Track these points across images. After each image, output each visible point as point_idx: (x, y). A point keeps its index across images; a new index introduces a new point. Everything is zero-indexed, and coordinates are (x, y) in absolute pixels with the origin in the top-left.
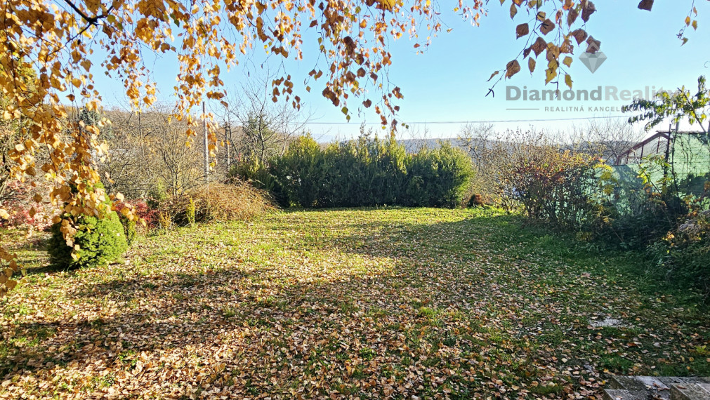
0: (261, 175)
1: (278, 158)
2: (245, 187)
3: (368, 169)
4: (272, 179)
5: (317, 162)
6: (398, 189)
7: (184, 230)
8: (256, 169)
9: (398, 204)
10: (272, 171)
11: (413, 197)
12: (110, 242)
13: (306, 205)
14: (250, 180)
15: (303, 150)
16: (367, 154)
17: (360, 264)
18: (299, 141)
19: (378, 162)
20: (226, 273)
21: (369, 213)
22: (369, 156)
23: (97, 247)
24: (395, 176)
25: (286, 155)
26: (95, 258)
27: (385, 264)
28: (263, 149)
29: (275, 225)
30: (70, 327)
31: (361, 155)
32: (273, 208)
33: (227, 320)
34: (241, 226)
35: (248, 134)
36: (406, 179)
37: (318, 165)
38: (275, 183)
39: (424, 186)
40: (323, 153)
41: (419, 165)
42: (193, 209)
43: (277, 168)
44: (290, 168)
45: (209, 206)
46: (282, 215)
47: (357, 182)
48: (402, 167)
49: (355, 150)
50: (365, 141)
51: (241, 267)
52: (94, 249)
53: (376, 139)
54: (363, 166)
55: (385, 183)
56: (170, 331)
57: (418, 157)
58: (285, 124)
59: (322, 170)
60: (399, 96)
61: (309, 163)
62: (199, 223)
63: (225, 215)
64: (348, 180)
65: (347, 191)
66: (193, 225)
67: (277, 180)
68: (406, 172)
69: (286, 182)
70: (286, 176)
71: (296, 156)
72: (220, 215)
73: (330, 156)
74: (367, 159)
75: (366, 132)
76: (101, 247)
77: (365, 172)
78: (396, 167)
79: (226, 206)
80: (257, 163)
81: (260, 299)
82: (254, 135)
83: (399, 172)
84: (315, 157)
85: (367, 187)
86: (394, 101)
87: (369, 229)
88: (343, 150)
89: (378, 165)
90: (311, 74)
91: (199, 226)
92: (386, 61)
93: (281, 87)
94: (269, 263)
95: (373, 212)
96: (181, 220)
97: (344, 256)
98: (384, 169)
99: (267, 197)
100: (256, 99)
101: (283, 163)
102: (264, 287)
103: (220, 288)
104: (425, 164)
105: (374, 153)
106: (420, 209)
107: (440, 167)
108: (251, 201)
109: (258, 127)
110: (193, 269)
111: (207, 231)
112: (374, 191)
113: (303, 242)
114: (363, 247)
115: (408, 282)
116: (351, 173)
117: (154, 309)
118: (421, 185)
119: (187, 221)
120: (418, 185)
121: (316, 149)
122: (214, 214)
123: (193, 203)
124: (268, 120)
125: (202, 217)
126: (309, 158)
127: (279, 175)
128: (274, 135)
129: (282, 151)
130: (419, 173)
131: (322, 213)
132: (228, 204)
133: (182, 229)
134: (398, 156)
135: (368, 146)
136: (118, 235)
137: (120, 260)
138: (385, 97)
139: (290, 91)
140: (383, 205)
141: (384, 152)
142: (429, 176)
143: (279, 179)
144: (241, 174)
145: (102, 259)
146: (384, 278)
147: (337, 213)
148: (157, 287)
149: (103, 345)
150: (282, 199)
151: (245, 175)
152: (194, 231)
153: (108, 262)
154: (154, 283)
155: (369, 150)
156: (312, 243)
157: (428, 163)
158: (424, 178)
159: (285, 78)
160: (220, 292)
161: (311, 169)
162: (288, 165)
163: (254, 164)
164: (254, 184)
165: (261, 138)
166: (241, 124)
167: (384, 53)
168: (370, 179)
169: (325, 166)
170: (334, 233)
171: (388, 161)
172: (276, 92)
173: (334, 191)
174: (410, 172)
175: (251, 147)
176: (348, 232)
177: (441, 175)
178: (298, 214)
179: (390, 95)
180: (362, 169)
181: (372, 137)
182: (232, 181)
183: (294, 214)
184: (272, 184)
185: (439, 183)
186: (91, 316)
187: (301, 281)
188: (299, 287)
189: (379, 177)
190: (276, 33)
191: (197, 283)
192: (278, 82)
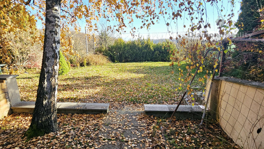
0: (106, 51)
1: (111, 46)
2: (100, 55)
3: (141, 49)
4: (109, 53)
5: (124, 47)
6: (151, 56)
7: (83, 68)
8: (104, 49)
9: (151, 61)
10: (109, 50)
11: (156, 58)
12: (65, 69)
13: (121, 61)
14: (102, 53)
15: (119, 43)
16: (140, 44)
17: (134, 75)
18: (118, 40)
19: (144, 47)
20: (97, 77)
21: (140, 63)
22: (141, 45)
23: (62, 70)
24: (149, 51)
25: (113, 45)
26: (62, 73)
27: (141, 75)
28: (106, 43)
29: (110, 66)
30: (61, 86)
31: (138, 44)
32: (110, 62)
33: (98, 85)
34: (99, 67)
35: (101, 38)
36: (153, 53)
37: (124, 48)
38: (110, 54)
39: (159, 55)
40: (126, 44)
41: (158, 48)
42: (85, 62)
43: (111, 49)
44: (115, 49)
45: (90, 61)
46: (113, 64)
47: (137, 54)
48: (152, 48)
49: (136, 43)
50: (140, 40)
51: (101, 76)
52: (61, 71)
53: (143, 39)
54: (139, 49)
55: (146, 54)
56: (84, 87)
57: (157, 45)
58: (113, 34)
59: (125, 50)
60: (135, 29)
61: (121, 47)
62: (87, 66)
63: (95, 64)
64: (134, 53)
65: (134, 57)
66: (86, 66)
67: (111, 53)
68: (153, 50)
69: (114, 54)
70: (114, 52)
71: (117, 45)
72: (93, 64)
73: (128, 45)
74: (140, 46)
75: (140, 37)
76: (63, 70)
77: (140, 50)
78: (150, 48)
79: (95, 61)
80: (104, 48)
81: (106, 82)
82: (103, 38)
83: (151, 50)
84: (123, 45)
85: (140, 55)
86: (134, 30)
87: (139, 67)
88: (132, 43)
89: (144, 48)
90: (114, 26)
91: (87, 67)
92: (132, 21)
93: (109, 28)
94: (108, 75)
95: (142, 63)
96: (82, 65)
97: (130, 74)
98: (146, 49)
99: (108, 59)
100: (103, 26)
101: (113, 47)
102: (107, 80)
103: (95, 80)
104: (160, 47)
105: (142, 44)
106: (158, 62)
107: (165, 48)
108: (103, 59)
109: (104, 35)
110: (88, 76)
111: (90, 68)
112: (143, 56)
113: (118, 71)
114: (136, 72)
115: (147, 79)
116: (135, 51)
117: (80, 83)
118: (158, 54)
119: (84, 65)
120: (157, 54)
121: (124, 43)
122: (92, 63)
123: (85, 60)
124: (108, 33)
125: (88, 64)
126: (121, 46)
127: (112, 52)
128: (110, 38)
129: (113, 44)
130: (158, 50)
131: (125, 64)
132: (96, 60)
133: (83, 67)
134: (151, 44)
135: (141, 42)
136: (67, 67)
137: (67, 74)
138: (132, 29)
139: (111, 29)
140: (146, 61)
141: (146, 44)
142: (161, 51)
143: (112, 53)
144: (99, 51)
145: (63, 73)
146: (140, 79)
147: (130, 63)
148: (79, 79)
149: (70, 88)
150: (113, 59)
151: (100, 51)
152: (86, 68)
153: (65, 74)
154: (78, 78)
155: (141, 43)
156: (121, 71)
157: (161, 47)
158: (160, 52)
159: (110, 26)
160: (96, 81)
161: (122, 49)
162: (114, 48)
163: (103, 48)
164: (104, 54)
165: (105, 39)
166: (98, 35)
167: (132, 19)
168: (141, 52)
169: (126, 48)
170: (128, 68)
171: (147, 46)
172: (108, 29)
173: (129, 57)
174: (155, 50)
175: (102, 43)
176: (132, 68)
177: (165, 51)
178: (118, 64)
179: (133, 29)
180: (138, 49)
181: (142, 38)
182: (96, 53)
183: (116, 64)
184: (109, 55)
185: (164, 53)
186: (66, 84)
187: (117, 79)
188: (116, 80)
189: (144, 52)
190: (108, 17)
191: (89, 79)
192: (108, 27)
